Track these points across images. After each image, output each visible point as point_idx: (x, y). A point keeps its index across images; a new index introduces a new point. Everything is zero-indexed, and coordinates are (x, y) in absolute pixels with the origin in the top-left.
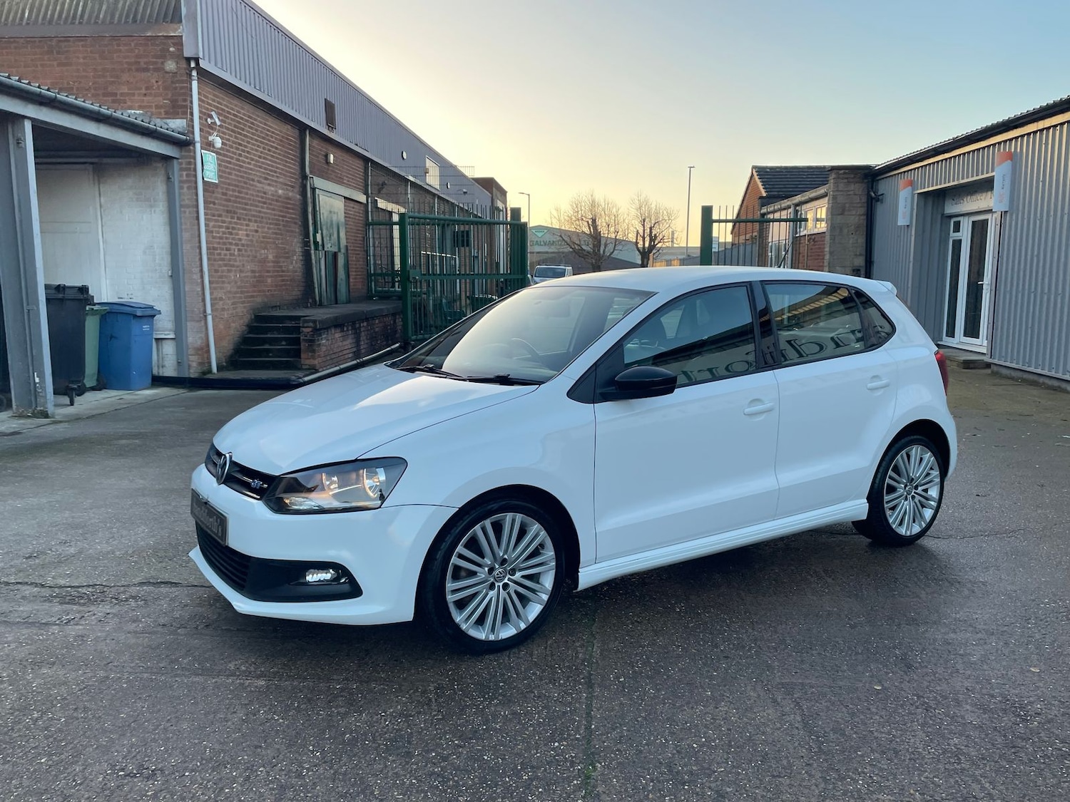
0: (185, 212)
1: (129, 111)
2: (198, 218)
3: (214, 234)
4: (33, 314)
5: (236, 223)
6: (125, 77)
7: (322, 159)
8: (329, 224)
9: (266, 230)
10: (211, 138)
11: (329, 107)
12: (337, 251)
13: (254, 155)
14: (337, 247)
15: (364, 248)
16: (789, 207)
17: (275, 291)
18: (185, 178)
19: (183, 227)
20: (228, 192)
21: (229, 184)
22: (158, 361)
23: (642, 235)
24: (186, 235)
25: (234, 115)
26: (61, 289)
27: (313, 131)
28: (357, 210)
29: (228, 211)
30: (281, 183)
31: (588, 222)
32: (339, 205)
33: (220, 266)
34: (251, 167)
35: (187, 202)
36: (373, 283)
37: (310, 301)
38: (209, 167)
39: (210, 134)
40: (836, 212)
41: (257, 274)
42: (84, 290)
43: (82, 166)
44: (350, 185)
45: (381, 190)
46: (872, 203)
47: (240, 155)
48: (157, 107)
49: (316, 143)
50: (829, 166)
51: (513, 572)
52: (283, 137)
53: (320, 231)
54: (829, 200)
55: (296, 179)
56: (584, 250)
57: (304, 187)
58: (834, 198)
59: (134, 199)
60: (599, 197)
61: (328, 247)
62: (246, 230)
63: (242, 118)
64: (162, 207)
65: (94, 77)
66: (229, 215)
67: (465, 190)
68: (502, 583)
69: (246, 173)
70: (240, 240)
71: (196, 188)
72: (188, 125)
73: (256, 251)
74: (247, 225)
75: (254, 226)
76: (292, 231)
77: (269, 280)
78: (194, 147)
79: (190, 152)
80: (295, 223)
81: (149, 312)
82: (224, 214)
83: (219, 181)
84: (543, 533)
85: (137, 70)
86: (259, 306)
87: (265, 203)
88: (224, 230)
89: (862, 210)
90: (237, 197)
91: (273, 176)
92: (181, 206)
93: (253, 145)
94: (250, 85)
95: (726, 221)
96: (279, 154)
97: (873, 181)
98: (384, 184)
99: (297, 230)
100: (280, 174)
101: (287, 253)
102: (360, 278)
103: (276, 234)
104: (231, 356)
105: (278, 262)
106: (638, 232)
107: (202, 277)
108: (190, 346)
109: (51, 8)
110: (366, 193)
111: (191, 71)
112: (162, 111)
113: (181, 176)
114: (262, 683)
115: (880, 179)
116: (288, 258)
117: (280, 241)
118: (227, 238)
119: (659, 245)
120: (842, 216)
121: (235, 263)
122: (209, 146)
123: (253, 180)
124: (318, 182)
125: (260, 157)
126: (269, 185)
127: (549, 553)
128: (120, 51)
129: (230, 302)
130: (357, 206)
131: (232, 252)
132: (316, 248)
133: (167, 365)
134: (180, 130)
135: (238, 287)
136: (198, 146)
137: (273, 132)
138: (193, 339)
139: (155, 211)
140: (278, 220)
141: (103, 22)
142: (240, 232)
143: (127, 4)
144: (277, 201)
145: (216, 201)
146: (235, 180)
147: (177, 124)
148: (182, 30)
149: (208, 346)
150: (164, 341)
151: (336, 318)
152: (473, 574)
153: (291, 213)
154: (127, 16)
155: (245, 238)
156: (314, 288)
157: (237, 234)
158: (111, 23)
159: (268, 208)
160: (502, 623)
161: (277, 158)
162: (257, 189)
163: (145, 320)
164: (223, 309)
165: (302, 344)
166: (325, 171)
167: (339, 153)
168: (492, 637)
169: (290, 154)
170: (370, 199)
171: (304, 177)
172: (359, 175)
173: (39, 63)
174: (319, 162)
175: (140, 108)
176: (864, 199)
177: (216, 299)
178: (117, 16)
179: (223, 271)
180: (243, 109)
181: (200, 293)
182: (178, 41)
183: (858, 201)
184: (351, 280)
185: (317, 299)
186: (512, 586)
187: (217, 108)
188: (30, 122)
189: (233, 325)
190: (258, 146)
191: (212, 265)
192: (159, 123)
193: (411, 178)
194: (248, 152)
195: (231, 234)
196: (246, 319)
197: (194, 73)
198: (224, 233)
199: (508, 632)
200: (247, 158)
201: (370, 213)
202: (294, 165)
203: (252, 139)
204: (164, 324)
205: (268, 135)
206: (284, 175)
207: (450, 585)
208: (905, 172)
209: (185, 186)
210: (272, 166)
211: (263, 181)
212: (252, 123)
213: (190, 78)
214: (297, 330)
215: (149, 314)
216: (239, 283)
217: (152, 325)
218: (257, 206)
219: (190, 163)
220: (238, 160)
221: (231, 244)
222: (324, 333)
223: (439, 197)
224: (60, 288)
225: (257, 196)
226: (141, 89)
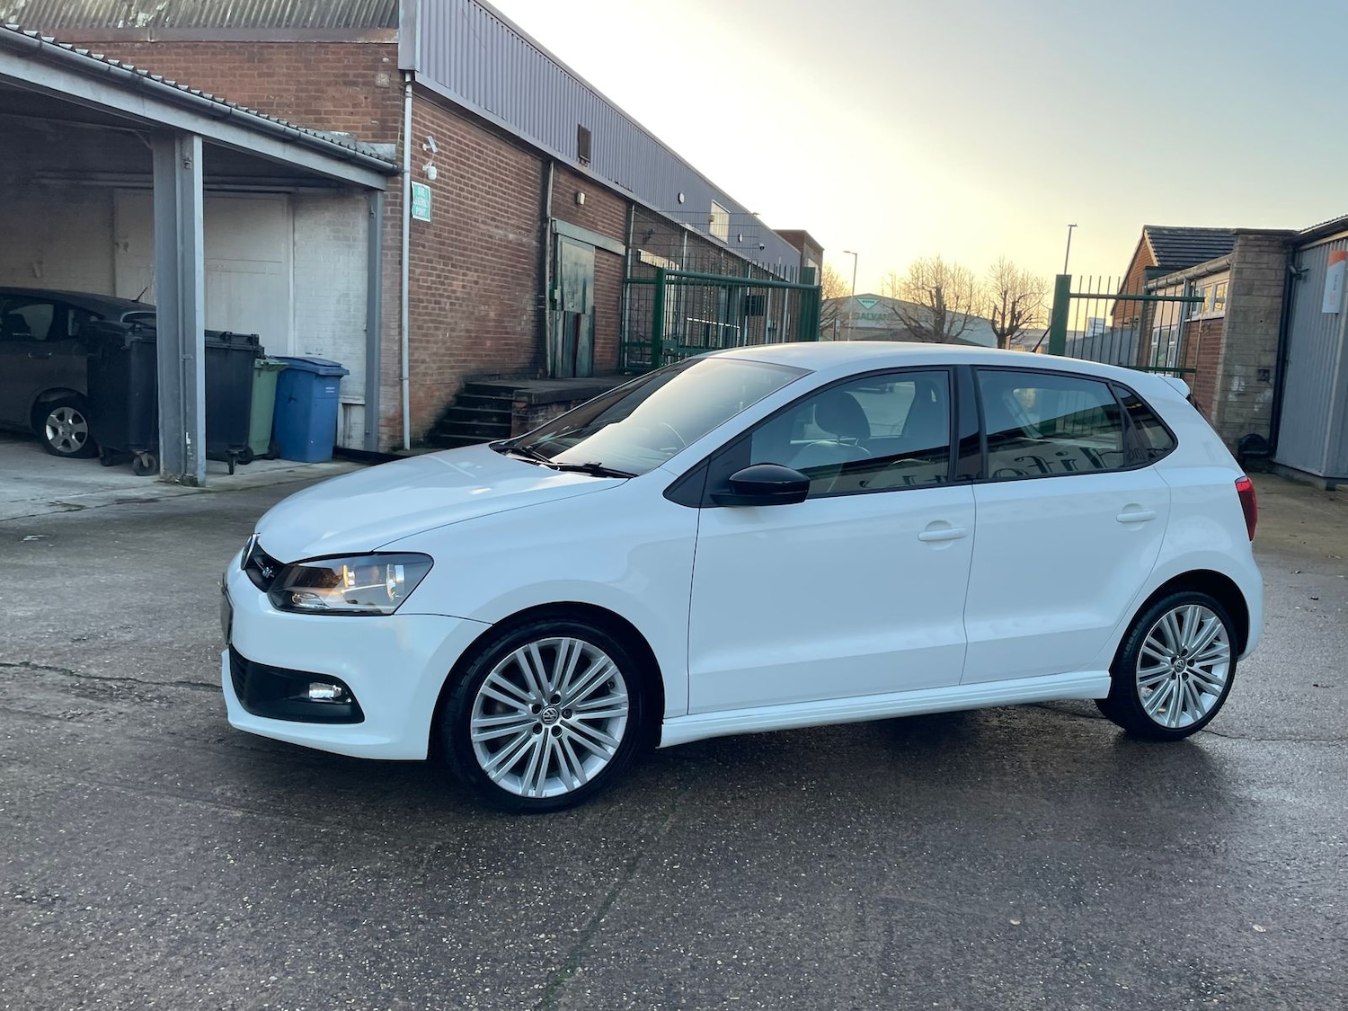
0: (387, 255)
1: (333, 132)
2: (401, 263)
3: (421, 283)
4: (188, 364)
5: (450, 272)
6: (331, 91)
7: (569, 198)
8: (572, 280)
9: (489, 282)
10: (425, 168)
11: (583, 136)
12: (580, 311)
13: (482, 190)
14: (581, 307)
15: (617, 310)
16: (1179, 283)
17: (495, 356)
18: (389, 214)
19: (383, 273)
20: (443, 234)
21: (444, 224)
22: (344, 430)
23: (1001, 312)
24: (386, 283)
25: (458, 141)
26: (227, 338)
27: (559, 163)
28: (613, 264)
29: (440, 257)
30: (513, 225)
31: (930, 292)
32: (588, 256)
33: (425, 321)
34: (476, 204)
35: (390, 243)
36: (626, 354)
37: (541, 371)
38: (421, 204)
39: (425, 163)
40: (1241, 289)
41: (473, 335)
42: (253, 339)
43: (276, 196)
44: (605, 232)
45: (646, 239)
46: (1292, 280)
47: (461, 189)
48: (365, 128)
49: (563, 178)
50: (1234, 230)
51: (568, 714)
52: (519, 169)
53: (559, 287)
54: (1231, 273)
55: (533, 221)
56: (923, 328)
57: (543, 232)
58: (1239, 271)
59: (332, 238)
60: (948, 263)
61: (569, 306)
62: (463, 280)
63: (467, 145)
64: (361, 247)
65: (297, 90)
66: (442, 261)
67: (762, 245)
68: (552, 726)
69: (466, 211)
70: (454, 292)
71: (401, 227)
72: (397, 151)
73: (474, 307)
74: (464, 275)
75: (473, 276)
76: (523, 285)
77: (488, 343)
78: (403, 177)
79: (397, 183)
80: (528, 275)
81: (339, 372)
82: (435, 259)
83: (433, 220)
84: (613, 668)
85: (346, 84)
86: (472, 374)
87: (490, 249)
88: (433, 278)
89: (1279, 291)
90: (452, 239)
91: (503, 216)
92: (383, 248)
93: (479, 177)
94: (480, 105)
95: (1107, 297)
96: (513, 190)
97: (1294, 253)
98: (651, 232)
99: (530, 284)
100: (512, 214)
101: (516, 311)
102: (610, 348)
103: (502, 287)
104: (431, 431)
105: (503, 322)
106: (996, 308)
107: (401, 333)
108: (381, 416)
109: (256, 8)
110: (626, 243)
111: (405, 86)
112: (369, 133)
113: (386, 211)
114: (238, 814)
115: (1306, 250)
116: (515, 317)
117: (506, 296)
118: (436, 289)
119: (1024, 326)
120: (1247, 297)
121: (445, 320)
122: (421, 176)
123: (476, 220)
124: (562, 226)
125: (488, 193)
126: (496, 227)
127: (621, 695)
128: (327, 60)
129: (435, 366)
130: (613, 259)
131: (443, 306)
132: (553, 307)
133: (354, 436)
134: (388, 157)
135: (448, 349)
136: (407, 176)
137: (507, 164)
138: (385, 407)
139: (353, 252)
140: (505, 270)
141: (312, 27)
142: (455, 283)
143: (341, 4)
144: (506, 247)
145: (427, 244)
146: (452, 220)
147: (385, 149)
148: (398, 37)
149: (402, 416)
150: (352, 408)
151: (561, 393)
152: (513, 710)
153: (524, 263)
154: (339, 19)
155: (461, 290)
156: (546, 356)
157: (451, 285)
158: (321, 27)
159: (493, 255)
160: (548, 776)
161: (509, 195)
162: (480, 231)
163: (328, 380)
164: (425, 374)
165: (513, 422)
166: (573, 213)
167: (594, 192)
168: (532, 793)
169: (527, 190)
170: (630, 250)
171: (544, 219)
172: (619, 220)
173: (238, 73)
174: (567, 202)
175: (345, 129)
176: (1281, 275)
177: (416, 361)
178: (328, 18)
179: (429, 328)
180: (469, 133)
181: (397, 352)
182: (393, 50)
183: (1273, 278)
184: (597, 349)
185: (549, 369)
186: (566, 732)
187: (436, 131)
188: (201, 139)
189: (437, 393)
190: (486, 180)
191: (415, 320)
192: (364, 146)
193: (688, 227)
194: (472, 187)
195: (443, 284)
196: (454, 389)
197: (409, 89)
198: (433, 282)
199: (556, 789)
200: (470, 193)
201: (629, 268)
202: (532, 204)
203: (479, 170)
204: (354, 387)
205: (500, 166)
206: (517, 215)
207: (477, 721)
208: (1338, 240)
209: (389, 223)
210: (502, 204)
211: (489, 221)
212: (480, 152)
213: (404, 95)
214: (509, 404)
215: (335, 374)
216: (448, 344)
217: (338, 388)
218: (478, 252)
219: (396, 197)
220: (459, 195)
221: (441, 296)
222: (542, 410)
223: (727, 252)
224: (225, 336)
225: (480, 240)
226: (347, 106)
